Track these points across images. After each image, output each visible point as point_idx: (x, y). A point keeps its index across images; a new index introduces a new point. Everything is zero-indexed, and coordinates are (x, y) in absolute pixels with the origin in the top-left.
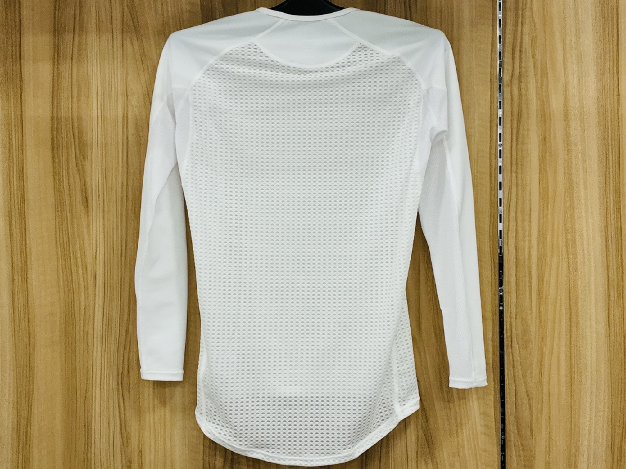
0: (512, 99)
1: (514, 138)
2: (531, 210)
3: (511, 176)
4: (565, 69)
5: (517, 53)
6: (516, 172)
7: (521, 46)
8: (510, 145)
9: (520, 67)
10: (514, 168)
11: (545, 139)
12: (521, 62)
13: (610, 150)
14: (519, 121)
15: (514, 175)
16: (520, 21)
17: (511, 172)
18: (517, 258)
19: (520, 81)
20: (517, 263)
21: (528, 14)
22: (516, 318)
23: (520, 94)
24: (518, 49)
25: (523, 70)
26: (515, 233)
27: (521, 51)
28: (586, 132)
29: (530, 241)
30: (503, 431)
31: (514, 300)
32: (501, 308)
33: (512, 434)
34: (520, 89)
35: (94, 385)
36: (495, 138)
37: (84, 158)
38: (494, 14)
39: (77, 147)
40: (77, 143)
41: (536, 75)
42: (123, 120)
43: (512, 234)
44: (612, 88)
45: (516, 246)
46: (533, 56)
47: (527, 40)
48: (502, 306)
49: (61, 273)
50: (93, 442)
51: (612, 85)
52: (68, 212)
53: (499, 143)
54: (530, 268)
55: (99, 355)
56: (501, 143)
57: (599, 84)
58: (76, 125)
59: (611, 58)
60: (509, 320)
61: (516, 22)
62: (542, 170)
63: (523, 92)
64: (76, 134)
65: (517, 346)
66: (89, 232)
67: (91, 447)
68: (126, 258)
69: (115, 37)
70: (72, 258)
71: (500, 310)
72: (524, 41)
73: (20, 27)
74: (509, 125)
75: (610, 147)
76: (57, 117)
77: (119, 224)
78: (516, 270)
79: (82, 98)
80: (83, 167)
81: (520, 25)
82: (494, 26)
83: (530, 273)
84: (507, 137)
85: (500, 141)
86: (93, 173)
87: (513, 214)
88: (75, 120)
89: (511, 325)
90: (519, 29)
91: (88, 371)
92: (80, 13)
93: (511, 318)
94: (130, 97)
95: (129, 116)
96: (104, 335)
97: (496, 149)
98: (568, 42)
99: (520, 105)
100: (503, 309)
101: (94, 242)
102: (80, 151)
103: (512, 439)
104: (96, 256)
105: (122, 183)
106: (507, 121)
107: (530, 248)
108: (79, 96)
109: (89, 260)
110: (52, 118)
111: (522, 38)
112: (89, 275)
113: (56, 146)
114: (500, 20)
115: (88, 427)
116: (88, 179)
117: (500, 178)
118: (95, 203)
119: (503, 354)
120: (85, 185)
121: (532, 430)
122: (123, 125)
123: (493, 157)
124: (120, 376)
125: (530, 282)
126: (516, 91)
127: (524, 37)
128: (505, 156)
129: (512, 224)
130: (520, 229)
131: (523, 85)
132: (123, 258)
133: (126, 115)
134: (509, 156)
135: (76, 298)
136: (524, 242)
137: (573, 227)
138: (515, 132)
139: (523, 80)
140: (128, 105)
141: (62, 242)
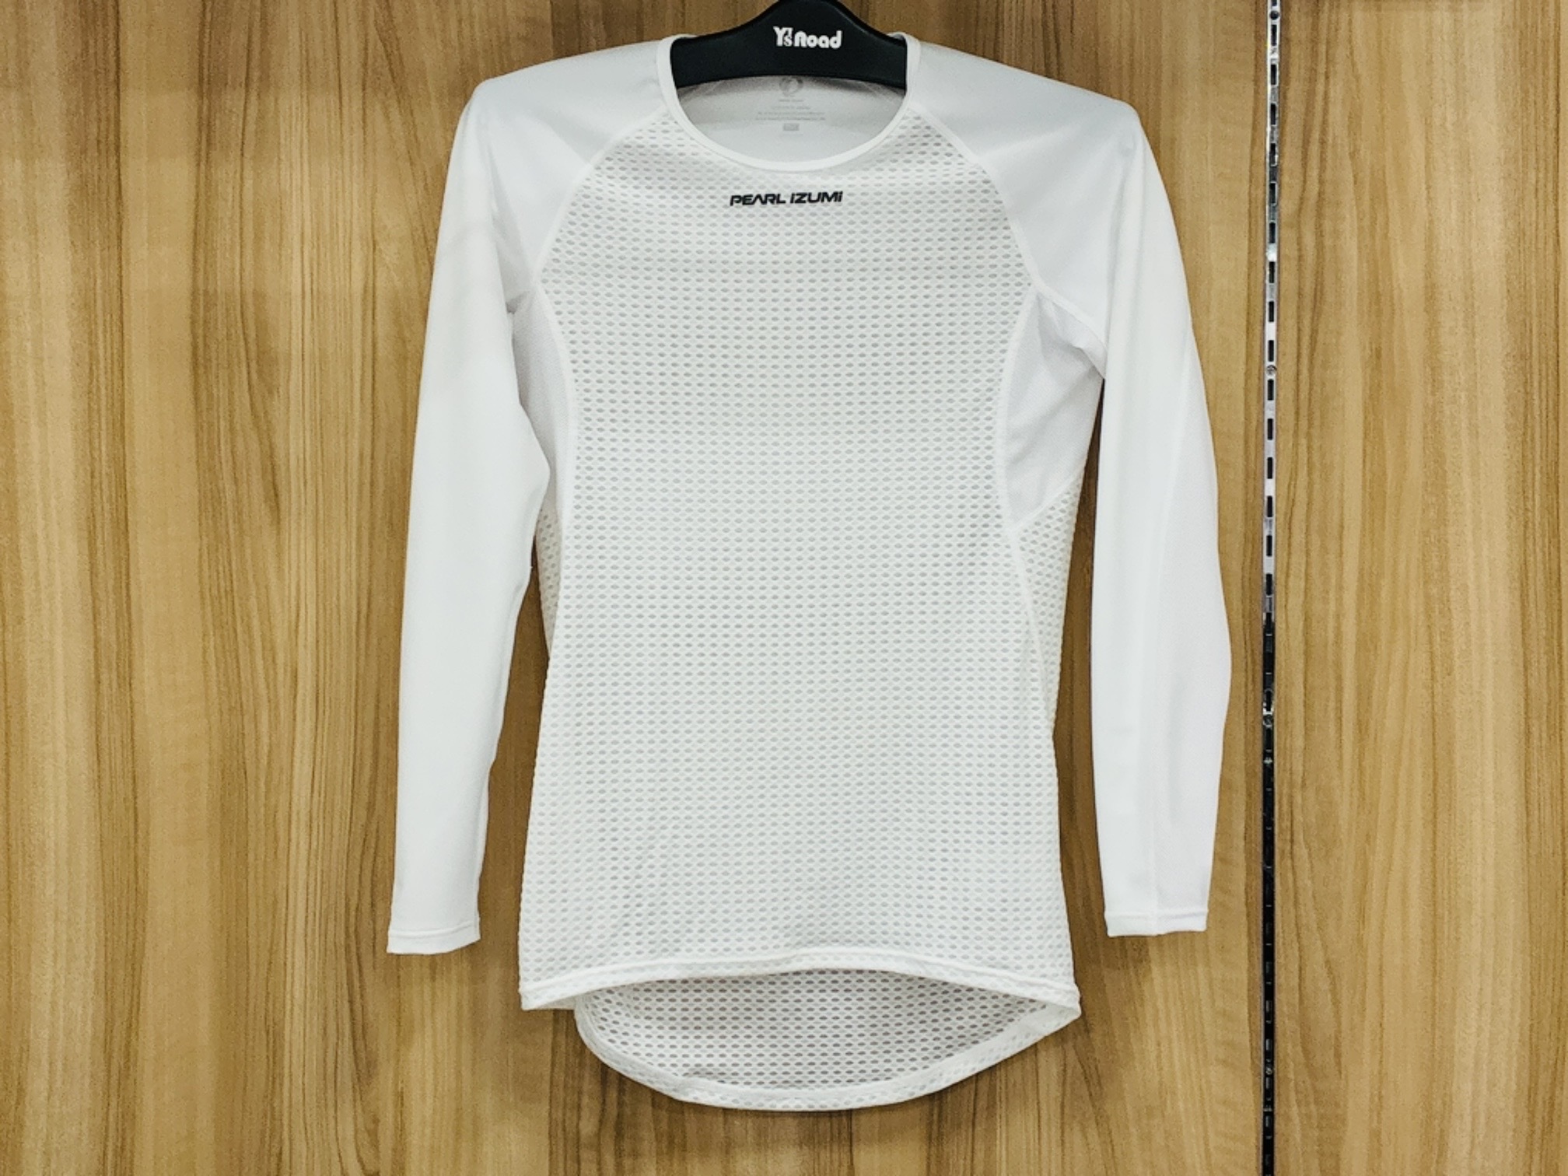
0: (1300, 258)
1: (1305, 352)
2: (1342, 527)
3: (1296, 445)
4: (1428, 188)
5: (1314, 148)
6: (1309, 435)
7: (1324, 132)
8: (1294, 368)
9: (1321, 182)
10: (1304, 423)
11: (1379, 356)
12: (1322, 169)
13: (1536, 384)
14: (1316, 312)
15: (1303, 441)
16: (1322, 68)
17: (1296, 433)
18: (1307, 643)
19: (1319, 215)
20: (1307, 654)
21: (1341, 53)
22: (1304, 785)
23: (1320, 247)
24: (1316, 135)
25: (1328, 189)
26: (1302, 584)
27: (1323, 142)
28: (1477, 340)
29: (1340, 601)
30: (1269, 1056)
31: (1299, 743)
32: (1268, 761)
33: (1292, 1065)
34: (1319, 233)
35: (289, 937)
36: (1257, 353)
37: (270, 392)
38: (1260, 53)
39: (253, 364)
40: (253, 355)
41: (1358, 199)
42: (364, 299)
43: (1297, 584)
44: (1541, 234)
45: (1306, 613)
46: (1353, 155)
47: (1337, 114)
48: (1271, 756)
49: (214, 668)
50: (286, 1071)
51: (1541, 226)
52: (231, 522)
53: (1268, 363)
54: (1338, 665)
55: (303, 864)
56: (1273, 363)
57: (1509, 224)
58: (250, 310)
59: (1542, 163)
60: (1285, 791)
61: (1313, 71)
62: (1372, 433)
63: (1328, 242)
64: (252, 335)
65: (1304, 852)
66: (280, 570)
67: (281, 1085)
68: (368, 633)
69: (345, 99)
70: (239, 629)
71: (1265, 765)
72: (1331, 119)
73: (117, 73)
74: (1291, 323)
75: (1536, 377)
76: (206, 292)
77: (354, 551)
78: (1306, 673)
79: (267, 245)
80: (266, 413)
81: (1322, 79)
82: (1258, 81)
83: (1339, 679)
84: (1288, 350)
85: (1271, 359)
86: (292, 428)
87: (1298, 537)
88: (250, 300)
89: (1291, 804)
90: (1320, 88)
91: (275, 902)
92: (263, 42)
93: (1291, 785)
94: (381, 246)
95: (378, 293)
96: (315, 815)
97: (1261, 378)
98: (1437, 121)
99: (1319, 275)
100: (1272, 765)
101: (294, 593)
102: (260, 372)
103: (1292, 1076)
104: (297, 627)
105: (361, 456)
106: (1288, 310)
107: (1338, 616)
108: (258, 239)
109: (280, 637)
110: (194, 294)
111: (1325, 112)
112: (281, 671)
113: (201, 360)
114: (1273, 67)
115: (274, 1037)
116: (278, 441)
117: (1270, 448)
118: (296, 497)
119: (1273, 870)
120: (271, 456)
121: (1338, 1055)
122: (364, 312)
123: (1253, 396)
124: (353, 913)
125: (1339, 701)
126: (1309, 240)
127: (1331, 106)
128: (1282, 394)
129: (1298, 560)
130: (1314, 571)
131: (1327, 225)
132: (363, 631)
133: (370, 291)
134: (1291, 396)
135: (249, 728)
136: (1326, 601)
137: (1443, 568)
138: (1306, 340)
139: (1328, 211)
140: (378, 265)
141: (215, 592)
